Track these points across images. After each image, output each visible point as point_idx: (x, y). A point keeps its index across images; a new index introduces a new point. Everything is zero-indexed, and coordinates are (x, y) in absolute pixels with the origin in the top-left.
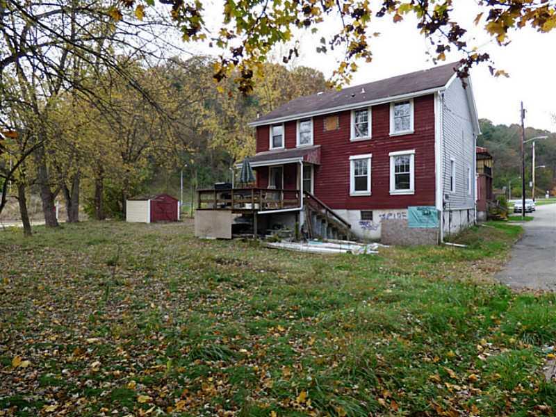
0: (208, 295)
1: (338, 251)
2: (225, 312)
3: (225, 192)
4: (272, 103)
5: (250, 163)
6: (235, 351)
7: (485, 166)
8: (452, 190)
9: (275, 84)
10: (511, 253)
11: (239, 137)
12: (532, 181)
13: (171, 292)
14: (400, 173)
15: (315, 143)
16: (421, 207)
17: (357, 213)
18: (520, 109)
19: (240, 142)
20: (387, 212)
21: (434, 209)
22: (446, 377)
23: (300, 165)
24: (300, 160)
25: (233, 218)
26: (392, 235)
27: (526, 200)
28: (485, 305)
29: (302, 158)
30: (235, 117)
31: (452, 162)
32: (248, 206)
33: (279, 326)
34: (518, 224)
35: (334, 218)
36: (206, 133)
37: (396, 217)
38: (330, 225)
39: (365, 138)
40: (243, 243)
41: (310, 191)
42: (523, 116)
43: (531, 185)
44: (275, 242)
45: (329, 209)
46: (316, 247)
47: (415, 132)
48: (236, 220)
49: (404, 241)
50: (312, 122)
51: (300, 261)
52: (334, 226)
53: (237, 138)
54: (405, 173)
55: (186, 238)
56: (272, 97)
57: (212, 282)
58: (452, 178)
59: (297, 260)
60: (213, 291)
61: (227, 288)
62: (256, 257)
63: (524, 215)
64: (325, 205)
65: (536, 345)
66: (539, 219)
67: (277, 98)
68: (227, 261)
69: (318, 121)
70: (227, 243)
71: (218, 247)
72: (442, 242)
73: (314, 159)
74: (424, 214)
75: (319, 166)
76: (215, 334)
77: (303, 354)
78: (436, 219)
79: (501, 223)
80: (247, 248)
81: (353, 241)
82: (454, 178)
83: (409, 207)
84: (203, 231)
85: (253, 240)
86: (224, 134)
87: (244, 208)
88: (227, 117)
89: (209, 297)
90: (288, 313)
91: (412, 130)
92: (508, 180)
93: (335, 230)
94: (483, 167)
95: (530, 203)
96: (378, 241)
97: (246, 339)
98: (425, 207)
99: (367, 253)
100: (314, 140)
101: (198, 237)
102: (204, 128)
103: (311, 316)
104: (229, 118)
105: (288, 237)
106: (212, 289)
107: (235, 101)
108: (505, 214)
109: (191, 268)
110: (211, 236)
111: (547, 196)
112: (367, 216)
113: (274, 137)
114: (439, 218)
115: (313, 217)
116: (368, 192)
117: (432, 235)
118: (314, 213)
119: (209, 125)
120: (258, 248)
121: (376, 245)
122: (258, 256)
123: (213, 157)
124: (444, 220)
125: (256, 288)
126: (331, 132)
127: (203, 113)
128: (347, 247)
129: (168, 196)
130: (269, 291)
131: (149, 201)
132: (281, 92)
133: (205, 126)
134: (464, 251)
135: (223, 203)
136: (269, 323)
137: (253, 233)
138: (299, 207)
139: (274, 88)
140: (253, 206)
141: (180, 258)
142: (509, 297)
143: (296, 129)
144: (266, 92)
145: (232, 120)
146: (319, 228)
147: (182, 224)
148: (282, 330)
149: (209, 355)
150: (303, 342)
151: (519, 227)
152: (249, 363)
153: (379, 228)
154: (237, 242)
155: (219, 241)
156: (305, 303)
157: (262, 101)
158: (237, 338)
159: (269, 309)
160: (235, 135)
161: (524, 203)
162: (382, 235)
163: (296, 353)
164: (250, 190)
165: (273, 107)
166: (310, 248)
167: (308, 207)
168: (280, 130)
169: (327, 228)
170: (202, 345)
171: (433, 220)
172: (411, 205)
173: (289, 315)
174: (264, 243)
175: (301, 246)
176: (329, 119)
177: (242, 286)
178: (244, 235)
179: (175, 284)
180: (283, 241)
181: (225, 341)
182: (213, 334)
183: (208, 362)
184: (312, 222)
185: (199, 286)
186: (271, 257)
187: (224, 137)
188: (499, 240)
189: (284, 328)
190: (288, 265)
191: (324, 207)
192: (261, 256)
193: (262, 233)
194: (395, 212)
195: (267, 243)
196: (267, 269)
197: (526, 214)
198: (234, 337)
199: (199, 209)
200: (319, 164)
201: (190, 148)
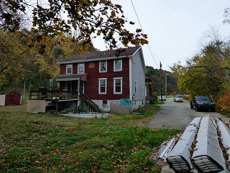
0: (26, 139)
1: (92, 117)
2: (33, 146)
3: (44, 91)
4: (70, 54)
5: (56, 79)
6: (33, 162)
7: (149, 84)
8: (136, 93)
9: (71, 47)
10: (155, 116)
11: (54, 67)
12: (165, 89)
13: (7, 139)
14: (117, 86)
15: (85, 73)
16: (124, 99)
17: (101, 101)
18: (160, 64)
19: (55, 70)
20: (112, 101)
21: (129, 100)
22: (118, 162)
23: (78, 81)
24: (78, 79)
25: (48, 103)
26: (114, 110)
27: (163, 96)
28: (139, 135)
29: (79, 78)
30: (53, 58)
31: (136, 82)
32: (54, 98)
33: (57, 150)
34: (159, 105)
35: (92, 103)
36: (39, 65)
37: (116, 103)
38: (90, 106)
39: (105, 72)
40: (51, 115)
41: (82, 92)
42: (161, 67)
43: (165, 91)
44: (65, 114)
45: (90, 100)
46: (83, 115)
47: (123, 71)
48: (48, 104)
49: (119, 112)
50: (84, 64)
51: (75, 121)
52: (92, 107)
53: (53, 68)
54: (119, 86)
55: (22, 113)
56: (70, 52)
57: (30, 133)
58: (136, 88)
59: (74, 121)
60: (29, 137)
61: (37, 135)
62: (55, 121)
63: (162, 102)
64: (88, 98)
65: (151, 148)
66: (166, 103)
67: (72, 52)
68: (40, 123)
69: (87, 64)
70: (42, 115)
71: (38, 117)
72: (132, 112)
73: (84, 79)
74: (126, 102)
75: (87, 82)
76: (24, 156)
77: (64, 160)
78: (130, 103)
79: (154, 105)
80: (52, 116)
81: (99, 112)
82: (137, 88)
83: (121, 99)
84: (31, 109)
85: (55, 113)
86: (47, 66)
87: (52, 99)
88: (49, 58)
89: (26, 140)
90: (62, 144)
91: (121, 70)
92: (159, 89)
93: (92, 108)
94: (148, 84)
95: (164, 97)
96: (108, 112)
97: (40, 156)
98: (126, 99)
99: (103, 117)
100: (85, 71)
101: (29, 112)
102: (37, 62)
103: (72, 144)
104: (50, 59)
105: (72, 111)
106: (29, 136)
107: (53, 52)
108: (156, 101)
109: (21, 127)
110: (35, 111)
111: (171, 95)
112: (105, 103)
113: (68, 69)
114: (131, 103)
115: (83, 103)
116: (105, 93)
117: (128, 110)
118: (84, 101)
119: (40, 61)
120: (57, 116)
121: (107, 114)
122: (56, 120)
123: (42, 75)
124: (133, 104)
125: (51, 134)
126: (92, 69)
127: (37, 56)
128: (95, 115)
129: (16, 93)
130: (57, 135)
131: (5, 95)
132: (74, 50)
133: (38, 61)
134: (139, 116)
135: (42, 97)
136: (53, 149)
137: (56, 110)
138: (77, 98)
139: (71, 48)
140: (56, 98)
141: (17, 122)
142: (148, 132)
143: (77, 67)
144: (67, 50)
145: (51, 60)
146: (85, 108)
147: (22, 106)
148: (58, 151)
149: (18, 165)
150: (66, 155)
151: (159, 106)
152: (38, 167)
153: (110, 107)
154: (48, 114)
155: (39, 114)
156: (71, 139)
157: (65, 53)
158: (35, 156)
159: (54, 143)
160: (52, 66)
161: (162, 98)
162: (111, 110)
163: (61, 160)
164: (55, 91)
165: (70, 56)
166: (80, 116)
167: (81, 98)
168: (71, 66)
169: (89, 107)
170: (16, 161)
171: (129, 104)
172: (121, 98)
173: (63, 144)
174: (61, 114)
175: (77, 115)
176: (91, 63)
177: (45, 134)
178: (51, 111)
179: (10, 135)
180: (69, 113)
181: (29, 158)
182: (23, 156)
183: (17, 169)
184: (83, 105)
185: (23, 135)
186: (62, 120)
187: (47, 67)
188: (152, 111)
189: (59, 150)
190: (69, 123)
191: (88, 99)
192: (58, 120)
193: (60, 110)
194: (115, 101)
195: (62, 114)
196: (59, 126)
197: (163, 102)
198: (34, 156)
199: (30, 99)
200: (86, 81)
201: (29, 71)
